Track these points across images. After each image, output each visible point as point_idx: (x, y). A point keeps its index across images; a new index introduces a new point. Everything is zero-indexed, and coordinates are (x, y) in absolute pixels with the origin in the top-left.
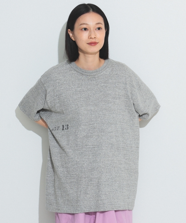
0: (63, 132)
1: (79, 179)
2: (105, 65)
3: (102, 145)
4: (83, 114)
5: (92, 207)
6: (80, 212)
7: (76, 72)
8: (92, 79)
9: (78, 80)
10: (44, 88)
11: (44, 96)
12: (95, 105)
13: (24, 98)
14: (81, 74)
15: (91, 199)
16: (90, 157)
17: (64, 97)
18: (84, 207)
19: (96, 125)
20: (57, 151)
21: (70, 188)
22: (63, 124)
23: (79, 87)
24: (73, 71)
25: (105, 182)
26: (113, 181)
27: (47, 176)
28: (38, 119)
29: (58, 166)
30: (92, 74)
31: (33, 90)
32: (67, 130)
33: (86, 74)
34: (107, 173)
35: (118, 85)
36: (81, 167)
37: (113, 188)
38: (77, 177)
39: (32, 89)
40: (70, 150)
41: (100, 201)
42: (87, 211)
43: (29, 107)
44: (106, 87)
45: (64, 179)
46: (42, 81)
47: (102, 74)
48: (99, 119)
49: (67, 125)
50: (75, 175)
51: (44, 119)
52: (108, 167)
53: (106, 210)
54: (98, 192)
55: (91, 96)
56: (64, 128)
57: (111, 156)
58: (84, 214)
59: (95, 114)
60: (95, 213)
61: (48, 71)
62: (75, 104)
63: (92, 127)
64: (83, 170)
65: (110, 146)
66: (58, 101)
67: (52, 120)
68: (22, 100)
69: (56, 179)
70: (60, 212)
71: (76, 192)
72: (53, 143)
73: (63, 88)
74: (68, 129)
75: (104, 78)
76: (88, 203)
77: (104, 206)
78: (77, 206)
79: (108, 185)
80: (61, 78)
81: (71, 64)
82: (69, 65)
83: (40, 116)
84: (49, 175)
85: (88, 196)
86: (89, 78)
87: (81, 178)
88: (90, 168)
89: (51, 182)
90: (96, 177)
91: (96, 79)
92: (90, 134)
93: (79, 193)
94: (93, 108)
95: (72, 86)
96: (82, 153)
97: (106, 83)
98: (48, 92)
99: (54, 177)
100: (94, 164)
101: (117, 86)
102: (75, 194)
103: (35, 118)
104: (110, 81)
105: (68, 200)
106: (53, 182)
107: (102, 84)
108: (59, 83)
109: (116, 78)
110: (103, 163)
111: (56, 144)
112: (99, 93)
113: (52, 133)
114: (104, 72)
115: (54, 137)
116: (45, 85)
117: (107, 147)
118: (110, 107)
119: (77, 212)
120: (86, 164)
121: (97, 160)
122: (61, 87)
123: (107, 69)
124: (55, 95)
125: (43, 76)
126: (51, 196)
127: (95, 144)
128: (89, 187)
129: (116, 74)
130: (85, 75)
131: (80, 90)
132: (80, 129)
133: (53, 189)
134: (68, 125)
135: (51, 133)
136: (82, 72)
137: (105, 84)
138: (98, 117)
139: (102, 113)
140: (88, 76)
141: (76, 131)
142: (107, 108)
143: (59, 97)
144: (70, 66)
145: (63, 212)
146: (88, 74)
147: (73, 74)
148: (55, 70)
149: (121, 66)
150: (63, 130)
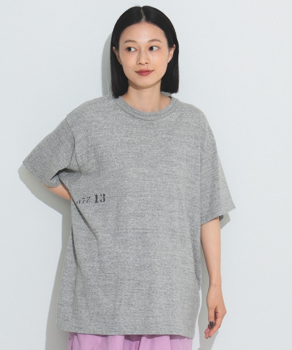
0: (96, 206)
1: (120, 281)
2: (170, 106)
3: (158, 230)
4: (132, 178)
5: (138, 327)
6: (117, 333)
7: (123, 112)
8: (148, 126)
9: (127, 125)
10: (70, 134)
11: (69, 146)
12: (151, 167)
13: (34, 151)
14: (132, 117)
15: (138, 315)
16: (139, 248)
17: (101, 149)
18: (125, 326)
19: (150, 197)
20: (85, 235)
21: (103, 294)
22: (96, 192)
23: (127, 136)
24: (119, 111)
25: (161, 289)
26: (173, 288)
27: (64, 275)
28: (56, 183)
29: (86, 259)
30: (149, 118)
31: (52, 138)
32: (103, 203)
33: (140, 117)
34: (163, 274)
35: (187, 139)
36: (124, 263)
37: (174, 300)
38: (116, 277)
39: (50, 135)
40: (108, 235)
41: (151, 319)
42: (129, 332)
43: (43, 165)
44: (170, 140)
45: (95, 280)
46: (69, 121)
47: (164, 119)
48: (156, 189)
49: (102, 195)
50: (113, 275)
51: (67, 185)
52: (165, 265)
53: (160, 334)
54: (148, 304)
55: (145, 152)
56: (98, 199)
57: (171, 248)
58: (124, 337)
59: (150, 181)
60: (139, 337)
61: (80, 107)
62: (120, 161)
63: (143, 200)
64: (127, 267)
65: (171, 233)
66: (93, 154)
67: (79, 187)
68: (29, 155)
69: (78, 279)
70: (82, 332)
71: (114, 301)
72: (78, 223)
73: (101, 135)
74: (104, 200)
75: (166, 126)
76: (132, 320)
77: (157, 327)
78: (112, 323)
79: (165, 293)
80: (100, 119)
81: (116, 100)
82: (113, 100)
83: (60, 179)
84: (66, 274)
85: (132, 308)
86: (144, 124)
87: (122, 280)
88: (138, 266)
89: (70, 285)
90: (147, 279)
91: (155, 126)
92: (139, 212)
93: (119, 304)
94: (146, 171)
95: (117, 134)
96: (127, 240)
97: (169, 134)
98: (77, 139)
99: (74, 277)
100: (145, 259)
101: (186, 141)
102: (112, 305)
103: (52, 181)
104: (176, 131)
105: (98, 313)
106: (72, 286)
107: (164, 136)
108: (96, 126)
109: (186, 129)
110: (159, 259)
111: (83, 224)
112: (158, 149)
113: (77, 207)
114: (168, 118)
115: (81, 214)
116: (73, 129)
117: (165, 234)
118: (174, 172)
119: (113, 334)
120: (131, 259)
121: (150, 253)
122: (99, 134)
123: (173, 114)
124: (90, 145)
125: (70, 115)
126: (68, 306)
127: (148, 228)
128: (135, 294)
129: (186, 123)
130: (138, 118)
131: (129, 140)
132: (125, 201)
133: (72, 295)
134: (104, 195)
135: (75, 207)
136: (134, 114)
137: (169, 136)
138: (154, 185)
139: (161, 181)
140: (143, 121)
141: (118, 204)
142: (169, 173)
143: (95, 149)
144: (115, 103)
145: (88, 332)
146: (144, 118)
147: (119, 114)
148: (91, 106)
149: (194, 111)
150: (96, 202)
